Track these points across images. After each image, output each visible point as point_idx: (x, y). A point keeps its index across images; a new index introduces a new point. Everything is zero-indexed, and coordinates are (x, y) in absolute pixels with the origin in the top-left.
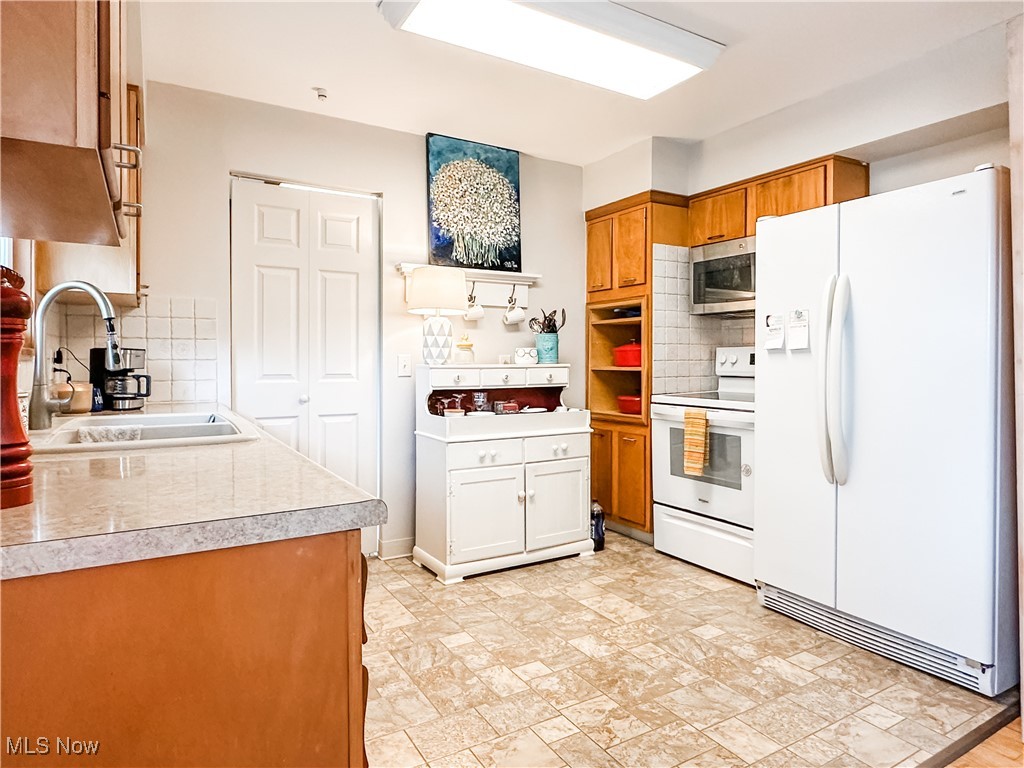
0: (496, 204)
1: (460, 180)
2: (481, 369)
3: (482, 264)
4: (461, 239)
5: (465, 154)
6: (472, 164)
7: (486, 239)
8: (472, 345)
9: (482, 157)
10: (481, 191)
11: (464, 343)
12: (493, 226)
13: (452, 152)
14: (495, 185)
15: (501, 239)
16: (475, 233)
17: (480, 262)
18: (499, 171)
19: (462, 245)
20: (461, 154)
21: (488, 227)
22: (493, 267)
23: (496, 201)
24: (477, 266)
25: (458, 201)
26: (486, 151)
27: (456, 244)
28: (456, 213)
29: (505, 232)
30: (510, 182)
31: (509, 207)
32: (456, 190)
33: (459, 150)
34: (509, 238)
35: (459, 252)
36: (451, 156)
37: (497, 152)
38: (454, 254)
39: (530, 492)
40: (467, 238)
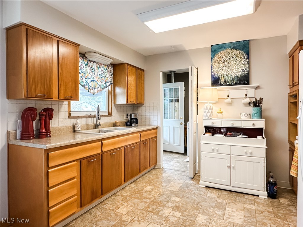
0: (238, 62)
1: (223, 57)
2: (222, 120)
3: (231, 84)
4: (222, 77)
5: (225, 48)
6: (228, 51)
7: (233, 75)
8: (222, 112)
9: (232, 47)
10: (231, 59)
11: (219, 111)
12: (236, 70)
13: (220, 48)
14: (237, 55)
15: (240, 74)
16: (228, 74)
17: (230, 83)
18: (239, 50)
19: (223, 79)
20: (223, 49)
21: (234, 71)
22: (236, 84)
23: (238, 61)
24: (229, 85)
25: (222, 64)
26: (234, 44)
27: (221, 79)
28: (221, 69)
29: (242, 71)
30: (245, 52)
31: (244, 61)
32: (221, 61)
33: (222, 47)
34: (243, 73)
35: (222, 81)
36: (219, 50)
37: (239, 43)
38: (220, 82)
39: (232, 165)
40: (225, 76)
